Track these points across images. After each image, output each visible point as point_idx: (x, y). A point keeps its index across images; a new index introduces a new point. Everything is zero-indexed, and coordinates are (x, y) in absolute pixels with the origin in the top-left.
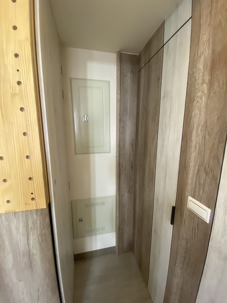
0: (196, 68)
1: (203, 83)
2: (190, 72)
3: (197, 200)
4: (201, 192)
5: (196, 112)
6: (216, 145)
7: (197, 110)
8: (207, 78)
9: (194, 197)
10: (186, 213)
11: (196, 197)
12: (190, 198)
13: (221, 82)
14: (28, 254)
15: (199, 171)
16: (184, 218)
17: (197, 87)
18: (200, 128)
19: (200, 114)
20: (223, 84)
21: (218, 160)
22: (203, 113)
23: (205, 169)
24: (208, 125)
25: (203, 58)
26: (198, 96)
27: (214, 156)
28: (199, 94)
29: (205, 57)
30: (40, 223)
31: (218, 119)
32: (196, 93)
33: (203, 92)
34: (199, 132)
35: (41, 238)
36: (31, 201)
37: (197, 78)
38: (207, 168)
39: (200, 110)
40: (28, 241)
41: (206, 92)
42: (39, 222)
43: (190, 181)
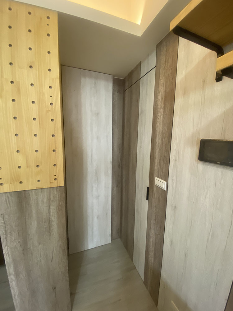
0: (158, 98)
1: (161, 108)
2: (155, 100)
3: (160, 178)
4: (162, 172)
5: (158, 124)
6: (167, 144)
7: (159, 124)
8: (163, 106)
9: (158, 177)
10: (155, 189)
11: (159, 177)
12: (156, 178)
13: (169, 109)
14: (48, 221)
15: (160, 160)
16: (154, 192)
17: (158, 110)
18: (160, 134)
19: (160, 126)
20: (169, 110)
21: (168, 152)
22: (161, 126)
23: (163, 158)
24: (164, 133)
25: (160, 94)
26: (159, 116)
27: (167, 150)
28: (159, 114)
29: (162, 93)
30: (59, 197)
31: (168, 129)
32: (158, 113)
33: (161, 113)
34: (160, 137)
35: (59, 208)
36: (54, 181)
37: (158, 105)
38: (164, 158)
39: (160, 124)
40: (49, 211)
41: (162, 113)
42: (57, 196)
43: (156, 168)
